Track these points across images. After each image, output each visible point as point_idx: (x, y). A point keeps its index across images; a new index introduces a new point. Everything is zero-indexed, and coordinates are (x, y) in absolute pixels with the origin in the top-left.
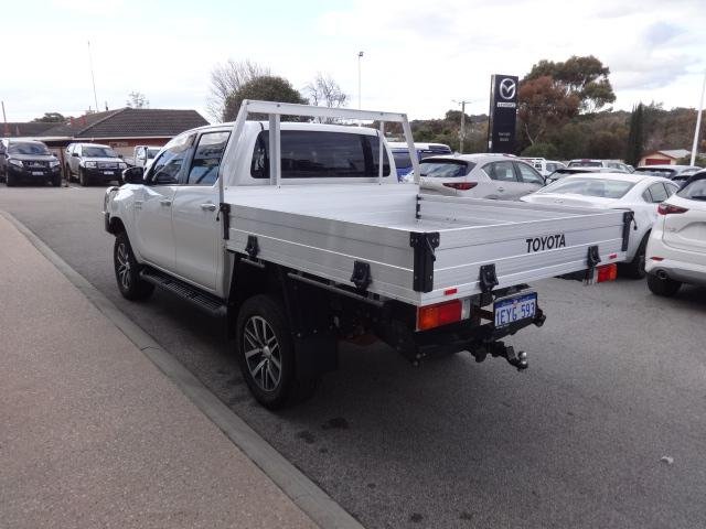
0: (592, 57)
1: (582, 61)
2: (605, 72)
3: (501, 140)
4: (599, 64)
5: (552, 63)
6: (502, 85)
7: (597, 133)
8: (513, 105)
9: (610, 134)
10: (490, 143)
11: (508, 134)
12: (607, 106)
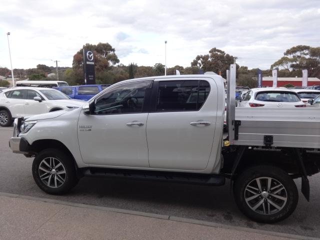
0: (107, 43)
1: (104, 45)
2: (114, 50)
3: (90, 79)
4: (111, 47)
5: (91, 45)
6: (87, 54)
7: (116, 75)
8: (93, 63)
9: (121, 75)
10: (85, 80)
11: (92, 76)
12: (117, 64)
